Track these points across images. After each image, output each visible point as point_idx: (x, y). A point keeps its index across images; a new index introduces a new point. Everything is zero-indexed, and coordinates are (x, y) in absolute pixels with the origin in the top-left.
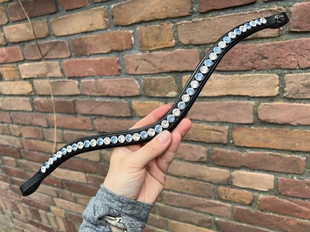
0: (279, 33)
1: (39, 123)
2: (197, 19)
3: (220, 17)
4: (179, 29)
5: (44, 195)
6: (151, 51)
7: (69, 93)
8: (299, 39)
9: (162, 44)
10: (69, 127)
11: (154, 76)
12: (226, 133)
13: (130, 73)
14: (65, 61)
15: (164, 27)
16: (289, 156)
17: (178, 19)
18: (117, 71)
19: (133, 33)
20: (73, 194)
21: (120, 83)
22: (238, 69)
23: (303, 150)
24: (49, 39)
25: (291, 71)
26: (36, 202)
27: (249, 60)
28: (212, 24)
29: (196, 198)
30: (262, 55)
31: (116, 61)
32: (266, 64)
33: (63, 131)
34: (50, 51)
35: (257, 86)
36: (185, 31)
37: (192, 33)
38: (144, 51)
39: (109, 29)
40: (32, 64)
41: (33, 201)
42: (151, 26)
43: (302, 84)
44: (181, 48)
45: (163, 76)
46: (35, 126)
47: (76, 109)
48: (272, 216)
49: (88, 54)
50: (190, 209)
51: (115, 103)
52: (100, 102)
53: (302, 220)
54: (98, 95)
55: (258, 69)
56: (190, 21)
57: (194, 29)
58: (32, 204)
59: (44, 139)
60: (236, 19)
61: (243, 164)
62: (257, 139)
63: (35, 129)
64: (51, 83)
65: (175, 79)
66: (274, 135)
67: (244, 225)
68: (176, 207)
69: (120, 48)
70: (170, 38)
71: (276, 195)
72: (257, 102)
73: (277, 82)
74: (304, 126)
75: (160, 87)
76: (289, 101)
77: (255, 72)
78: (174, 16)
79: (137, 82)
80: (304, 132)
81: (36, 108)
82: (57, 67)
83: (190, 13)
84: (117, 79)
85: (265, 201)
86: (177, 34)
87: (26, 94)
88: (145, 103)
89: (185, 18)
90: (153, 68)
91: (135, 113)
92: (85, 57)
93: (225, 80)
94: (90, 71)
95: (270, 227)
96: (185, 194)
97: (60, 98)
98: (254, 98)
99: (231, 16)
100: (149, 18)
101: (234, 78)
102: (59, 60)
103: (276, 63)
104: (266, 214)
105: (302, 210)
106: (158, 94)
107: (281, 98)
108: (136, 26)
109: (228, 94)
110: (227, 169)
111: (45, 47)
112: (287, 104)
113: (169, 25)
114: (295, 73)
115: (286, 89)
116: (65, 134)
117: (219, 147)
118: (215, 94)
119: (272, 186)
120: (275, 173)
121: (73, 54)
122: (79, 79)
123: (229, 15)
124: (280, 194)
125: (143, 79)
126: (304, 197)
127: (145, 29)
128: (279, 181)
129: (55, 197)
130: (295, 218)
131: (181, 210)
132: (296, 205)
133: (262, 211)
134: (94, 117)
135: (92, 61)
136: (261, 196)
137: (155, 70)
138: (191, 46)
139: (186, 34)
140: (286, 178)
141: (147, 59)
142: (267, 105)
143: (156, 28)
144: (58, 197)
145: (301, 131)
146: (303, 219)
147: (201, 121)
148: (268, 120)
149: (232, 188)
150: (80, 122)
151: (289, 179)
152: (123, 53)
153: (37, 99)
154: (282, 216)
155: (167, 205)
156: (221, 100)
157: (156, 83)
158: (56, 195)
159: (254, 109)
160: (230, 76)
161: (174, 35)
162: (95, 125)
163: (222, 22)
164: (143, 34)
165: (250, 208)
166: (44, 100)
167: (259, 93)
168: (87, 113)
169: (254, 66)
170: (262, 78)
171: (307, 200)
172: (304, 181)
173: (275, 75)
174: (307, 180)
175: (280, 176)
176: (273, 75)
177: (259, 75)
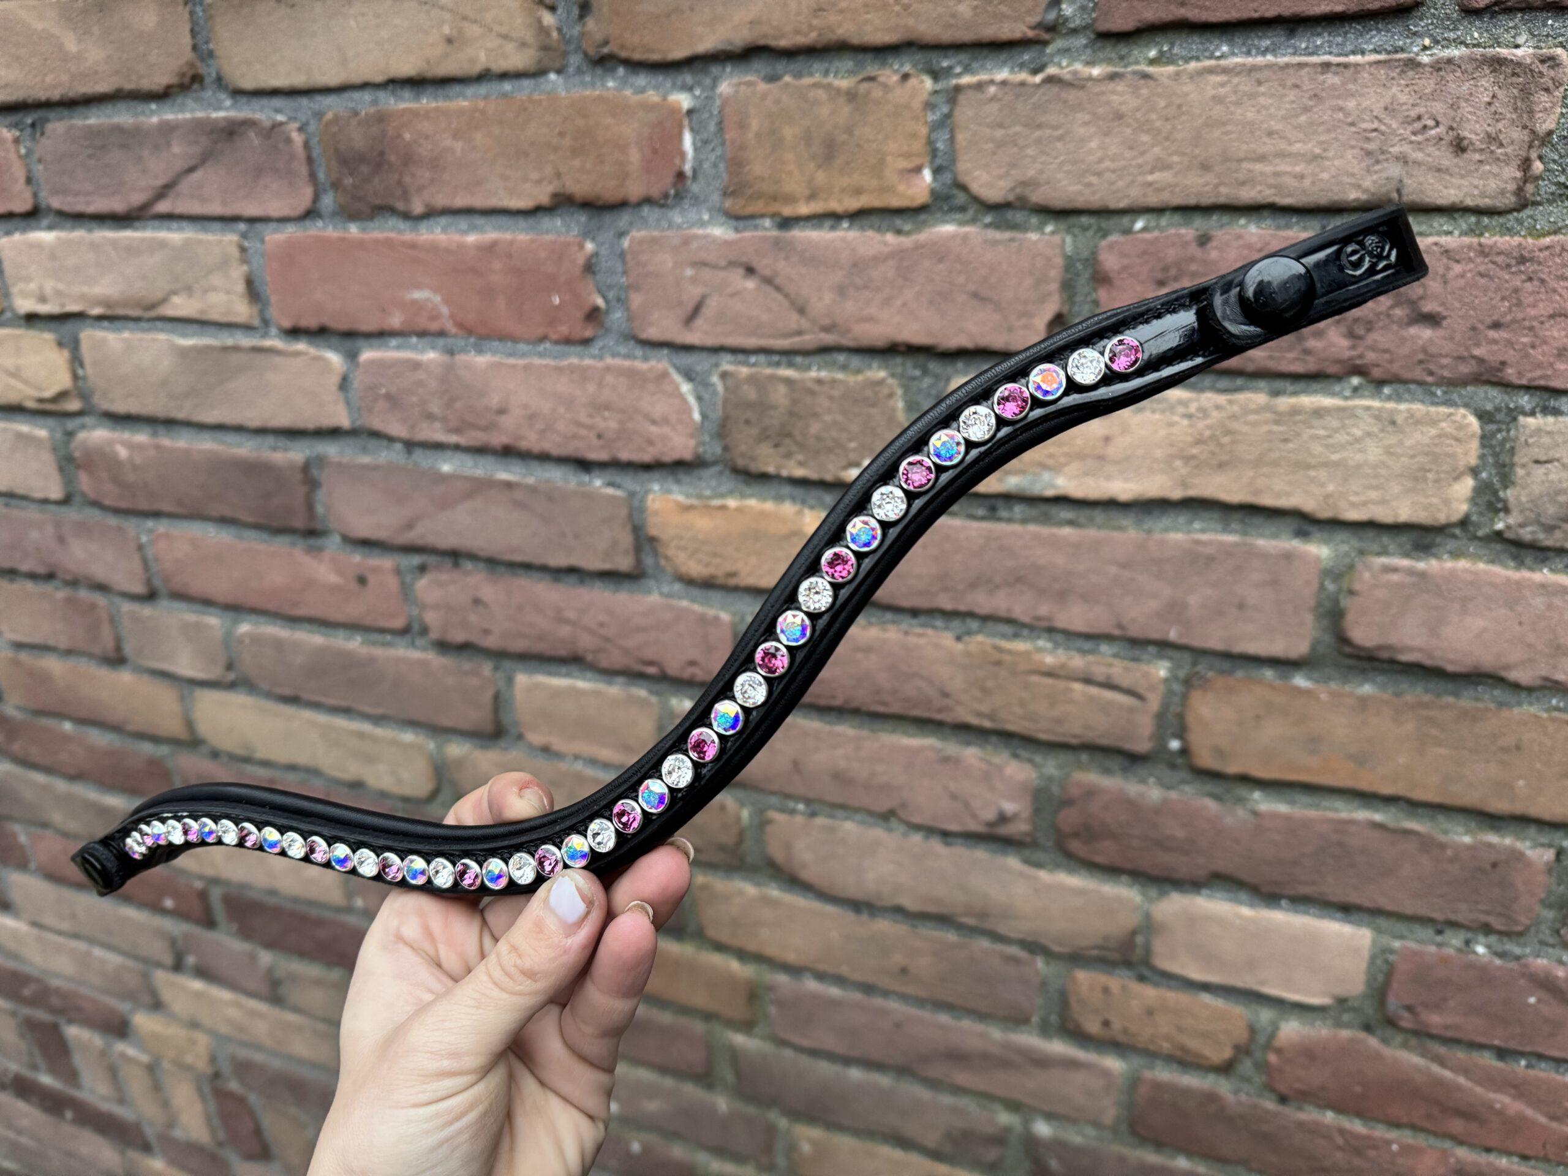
0: (1519, 191)
1: (100, 572)
2: (1078, 66)
3: (1211, 71)
4: (965, 112)
5: (98, 952)
6: (786, 223)
7: (284, 419)
9: (858, 191)
10: (271, 606)
11: (791, 365)
12: (1154, 702)
13: (652, 333)
14: (276, 237)
15: (877, 93)
16: (1467, 839)
17: (964, 57)
18: (579, 315)
19: (690, 112)
20: (266, 958)
21: (591, 388)
23: (1546, 816)
24: (190, 103)
25: (1553, 403)
26: (55, 983)
28: (1162, 103)
29: (944, 1018)
30: (1415, 303)
31: (581, 260)
32: (1424, 350)
33: (236, 622)
34: (191, 170)
35: (1359, 466)
36: (1001, 126)
37: (1038, 141)
38: (752, 217)
39: (553, 76)
40: (79, 234)
41: (37, 980)
42: (806, 81)
44: (962, 223)
45: (844, 368)
46: (74, 583)
47: (320, 509)
48: (1327, 1127)
49: (418, 208)
50: (903, 1071)
51: (551, 496)
52: (467, 478)
53: (1482, 1159)
54: (454, 439)
55: (1376, 373)
56: (1035, 72)
57: (1052, 118)
58: (27, 992)
59: (117, 660)
60: (1296, 86)
61: (1221, 865)
62: (1313, 742)
63: (70, 601)
64: (184, 353)
65: (906, 389)
66: (1410, 726)
67: (1182, 1163)
68: (831, 1056)
69: (607, 188)
70: (907, 156)
71: (1368, 1028)
72: (1345, 548)
73: (1472, 453)
75: (815, 428)
76: (1515, 558)
77: (1355, 390)
78: (946, 37)
79: (686, 388)
81: (84, 483)
82: (223, 265)
83: (1039, 26)
84: (574, 360)
85: (1309, 1053)
86: (952, 139)
87: (31, 404)
88: (723, 508)
89: (1003, 56)
90: (793, 320)
91: (656, 553)
92: (393, 222)
93: (1189, 416)
94: (417, 307)
96: (886, 993)
97: (231, 438)
98: (1335, 524)
99: (1270, 66)
100: (797, 32)
101: (1235, 408)
102: (242, 226)
103: (1477, 352)
104: (1302, 1116)
105: (1489, 1106)
106: (801, 464)
107: (1475, 538)
108: (715, 70)
109: (1192, 493)
110: (1131, 886)
111: (168, 144)
112: (1504, 572)
113: (913, 82)
115: (1509, 494)
116: (240, 641)
117: (1107, 771)
118: (1123, 488)
119: (1355, 984)
120: (1382, 922)
121: (328, 201)
122: (348, 344)
123: (1260, 60)
124: (1391, 1023)
125: (724, 375)
126: (1512, 1045)
127: (764, 97)
128: (1392, 958)
129: (159, 965)
130: (1447, 1144)
131: (855, 1074)
132: (1461, 1080)
133: (1283, 1099)
134: (416, 560)
135: (433, 248)
136: (1291, 1029)
137: (799, 333)
138: (1019, 216)
139: (1000, 144)
140: (1432, 949)
141: (764, 265)
142: (1395, 570)
143: (835, 93)
144: (178, 967)
145: (1554, 720)
146: (1488, 1150)
147: (1024, 625)
148: (1389, 647)
149: (1142, 979)
150: (333, 579)
151: (1451, 951)
152: (624, 218)
153: (98, 435)
154: (1380, 1132)
155: (783, 1043)
156: (1149, 523)
157: (794, 402)
158: (168, 959)
159: (1322, 587)
160: (1221, 399)
161: (930, 143)
162: (423, 607)
163: (1218, 100)
164: (755, 124)
165: (1223, 1087)
166: (130, 446)
167: (1364, 504)
168: (381, 534)
169: (1361, 356)
170: (1393, 423)
171: (1523, 1063)
172: (1526, 966)
173: (1464, 416)
174: (1542, 962)
175: (1401, 937)
176: (1451, 414)
177: (1379, 409)
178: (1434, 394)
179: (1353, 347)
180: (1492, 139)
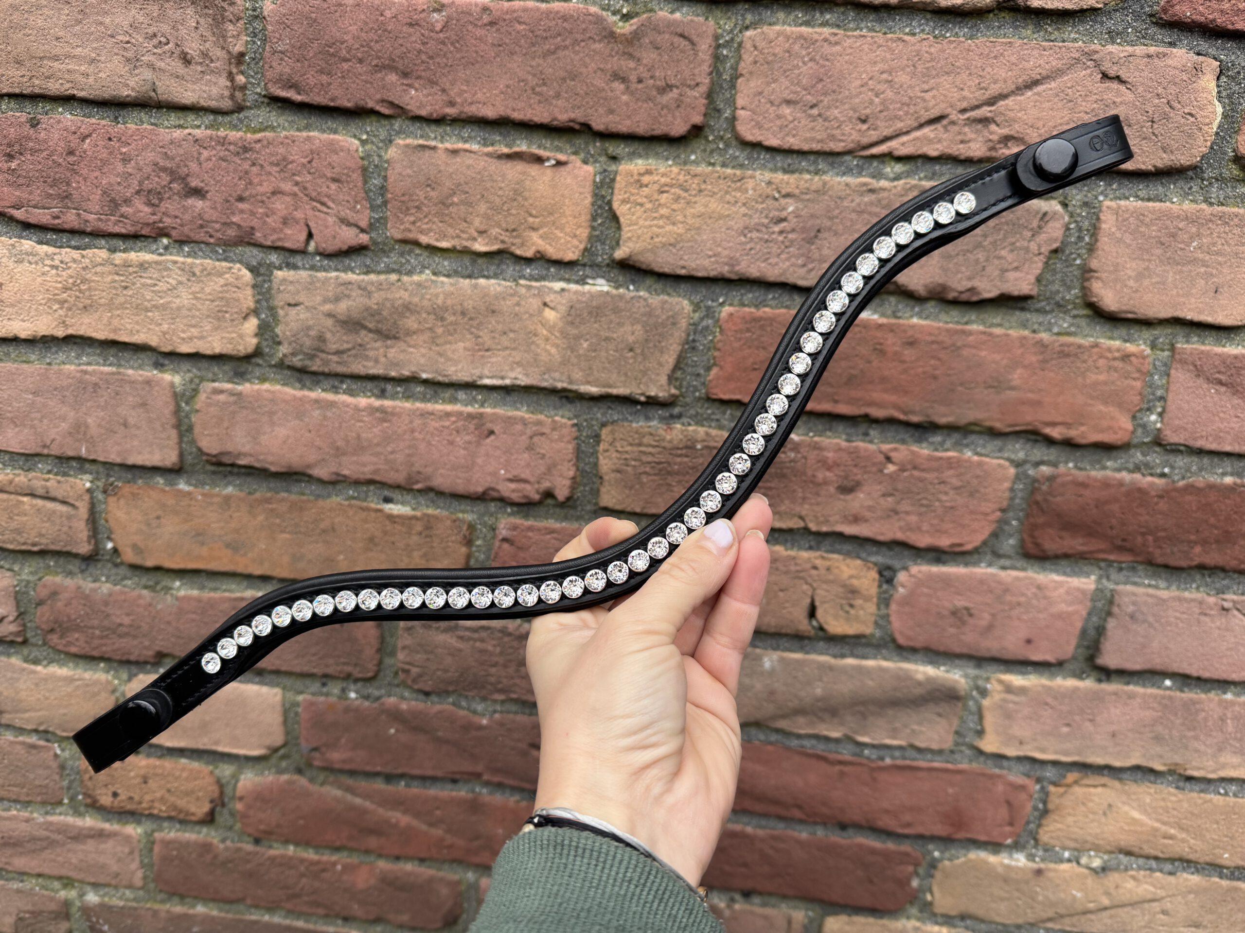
0: (232, 97)
8: (305, 134)
12: (83, 511)
22: (102, 226)
25: (291, 260)
27: (138, 192)
30: (184, 179)
32: (201, 217)
35: (179, 309)
43: (330, 315)
48: (291, 858)
53: (396, 866)
55: (175, 234)
61: (162, 645)
62: (199, 535)
66: (261, 518)
67: (200, 909)
71: (299, 771)
72: (189, 376)
73: (247, 298)
74: (357, 483)
76: (300, 381)
77: (166, 248)
80: (362, 509)
85: (261, 798)
93: (55, 267)
95: (289, 906)
98: (173, 355)
101: (86, 261)
103: (235, 219)
104: (272, 852)
105: (387, 822)
107: (271, 366)
109: (71, 331)
110: (107, 671)
112: (292, 392)
114: (304, 268)
115: (279, 330)
117: (68, 572)
118: (21, 327)
119: (277, 735)
120: (288, 681)
124: (309, 764)
126: (393, 770)
128: (300, 710)
130: (372, 858)
132: (367, 804)
133: (257, 841)
136: (247, 780)
140: (322, 699)
142: (222, 392)
145: (350, 506)
146: (398, 858)
148: (229, 453)
151: (333, 699)
154: (327, 857)
156: (49, 356)
159: (177, 408)
160: (76, 254)
167: (190, 339)
169: (161, 221)
170: (194, 274)
171: (403, 783)
172: (383, 704)
173: (239, 270)
174: (392, 700)
175: (301, 693)
176: (230, 268)
177: (183, 263)
178: (217, 252)
179: (154, 214)
180: (205, 55)
